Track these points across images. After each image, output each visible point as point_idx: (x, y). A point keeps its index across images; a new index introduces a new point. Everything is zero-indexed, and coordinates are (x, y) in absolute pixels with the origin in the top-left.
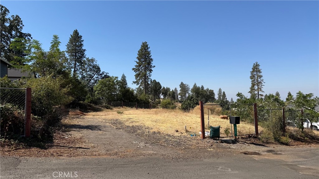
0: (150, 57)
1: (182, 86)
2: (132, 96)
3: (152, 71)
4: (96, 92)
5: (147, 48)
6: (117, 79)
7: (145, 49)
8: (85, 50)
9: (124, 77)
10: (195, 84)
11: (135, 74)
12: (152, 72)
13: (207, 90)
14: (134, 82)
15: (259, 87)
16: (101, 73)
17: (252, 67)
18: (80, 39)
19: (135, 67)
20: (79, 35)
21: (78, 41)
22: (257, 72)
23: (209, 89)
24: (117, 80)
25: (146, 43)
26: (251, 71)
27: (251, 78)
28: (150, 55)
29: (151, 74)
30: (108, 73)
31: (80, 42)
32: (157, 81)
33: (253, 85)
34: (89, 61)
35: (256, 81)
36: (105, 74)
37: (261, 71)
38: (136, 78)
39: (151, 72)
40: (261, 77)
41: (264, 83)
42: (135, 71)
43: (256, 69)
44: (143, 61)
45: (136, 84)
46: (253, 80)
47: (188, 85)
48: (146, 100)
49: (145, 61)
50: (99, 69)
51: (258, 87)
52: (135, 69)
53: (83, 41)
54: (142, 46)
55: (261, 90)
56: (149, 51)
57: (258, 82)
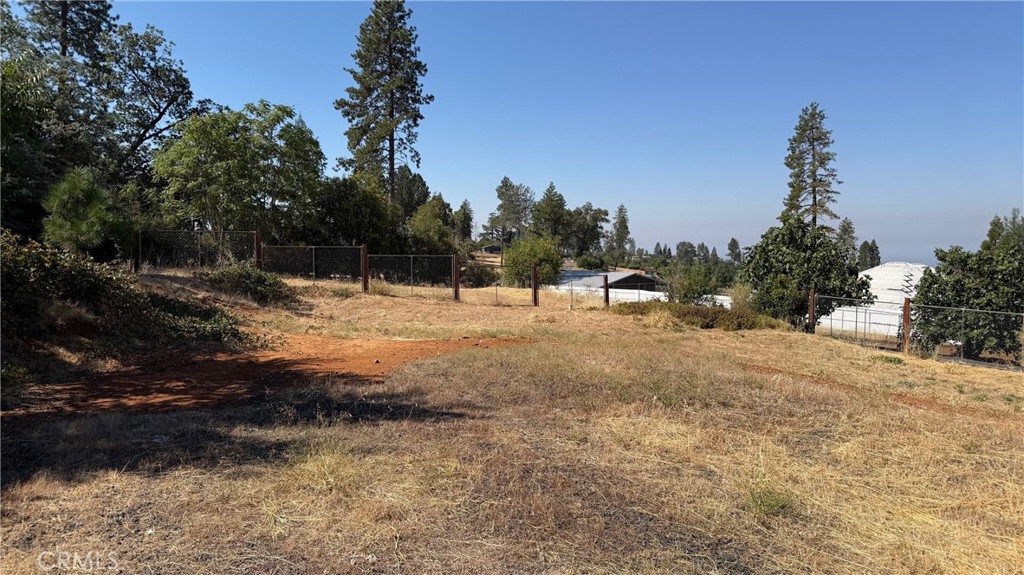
0: (413, 54)
1: (507, 191)
3: (422, 118)
4: (170, 190)
5: (397, 15)
6: (288, 120)
7: (390, 18)
10: (552, 187)
11: (346, 125)
12: (419, 121)
13: (587, 210)
15: (818, 197)
16: (194, 104)
17: (796, 121)
19: (347, 94)
23: (594, 208)
26: (792, 137)
27: (790, 165)
28: (412, 48)
29: (415, 130)
30: (227, 108)
32: (413, 172)
33: (797, 188)
35: (809, 177)
36: (214, 110)
37: (832, 137)
38: (352, 146)
39: (415, 121)
41: (840, 183)
42: (346, 114)
44: (384, 73)
46: (796, 170)
47: (527, 190)
50: (182, 84)
51: (815, 198)
52: (346, 104)
55: (826, 211)
56: (408, 27)
57: (814, 180)
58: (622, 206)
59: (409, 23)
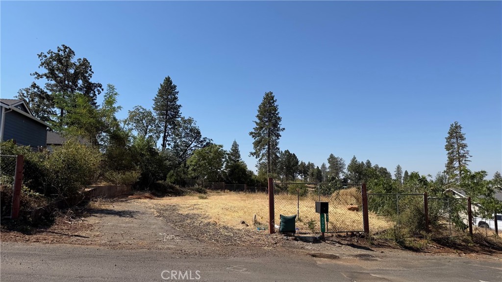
0: (277, 114)
1: (332, 159)
2: (243, 175)
3: (281, 136)
4: (190, 169)
5: (272, 101)
6: (221, 148)
7: (269, 103)
8: (180, 106)
9: (235, 147)
10: (355, 158)
11: (253, 140)
12: (279, 137)
13: (376, 168)
14: (252, 154)
15: (461, 163)
16: (202, 139)
17: (448, 130)
18: (174, 90)
19: (254, 130)
20: (172, 85)
21: (170, 93)
22: (457, 138)
23: (379, 167)
24: (222, 150)
25: (272, 93)
26: (447, 137)
27: (447, 148)
28: (277, 112)
29: (278, 141)
30: (212, 140)
31: (174, 95)
32: (291, 153)
33: (451, 161)
34: (185, 122)
35: (457, 154)
36: (207, 141)
37: (465, 136)
38: (255, 147)
39: (278, 137)
40: (464, 146)
41: (471, 156)
42: (253, 136)
43: (455, 134)
44: (267, 122)
45: (255, 156)
46: (450, 151)
47: (341, 160)
48: (264, 181)
49: (270, 121)
50: (199, 133)
51: (460, 163)
52: (254, 133)
53: (177, 92)
54: (265, 99)
56: (275, 105)
57: (459, 155)
58: (399, 165)
59: (276, 104)
